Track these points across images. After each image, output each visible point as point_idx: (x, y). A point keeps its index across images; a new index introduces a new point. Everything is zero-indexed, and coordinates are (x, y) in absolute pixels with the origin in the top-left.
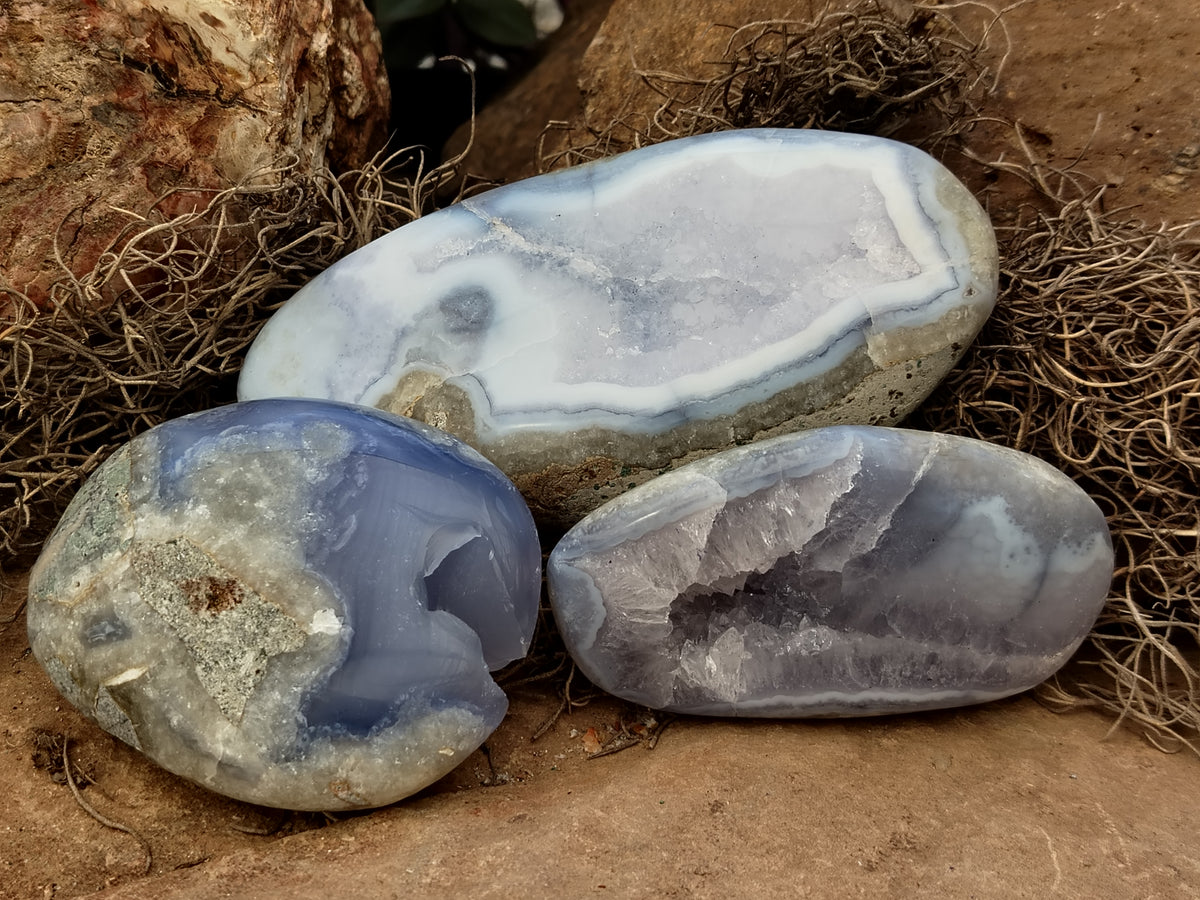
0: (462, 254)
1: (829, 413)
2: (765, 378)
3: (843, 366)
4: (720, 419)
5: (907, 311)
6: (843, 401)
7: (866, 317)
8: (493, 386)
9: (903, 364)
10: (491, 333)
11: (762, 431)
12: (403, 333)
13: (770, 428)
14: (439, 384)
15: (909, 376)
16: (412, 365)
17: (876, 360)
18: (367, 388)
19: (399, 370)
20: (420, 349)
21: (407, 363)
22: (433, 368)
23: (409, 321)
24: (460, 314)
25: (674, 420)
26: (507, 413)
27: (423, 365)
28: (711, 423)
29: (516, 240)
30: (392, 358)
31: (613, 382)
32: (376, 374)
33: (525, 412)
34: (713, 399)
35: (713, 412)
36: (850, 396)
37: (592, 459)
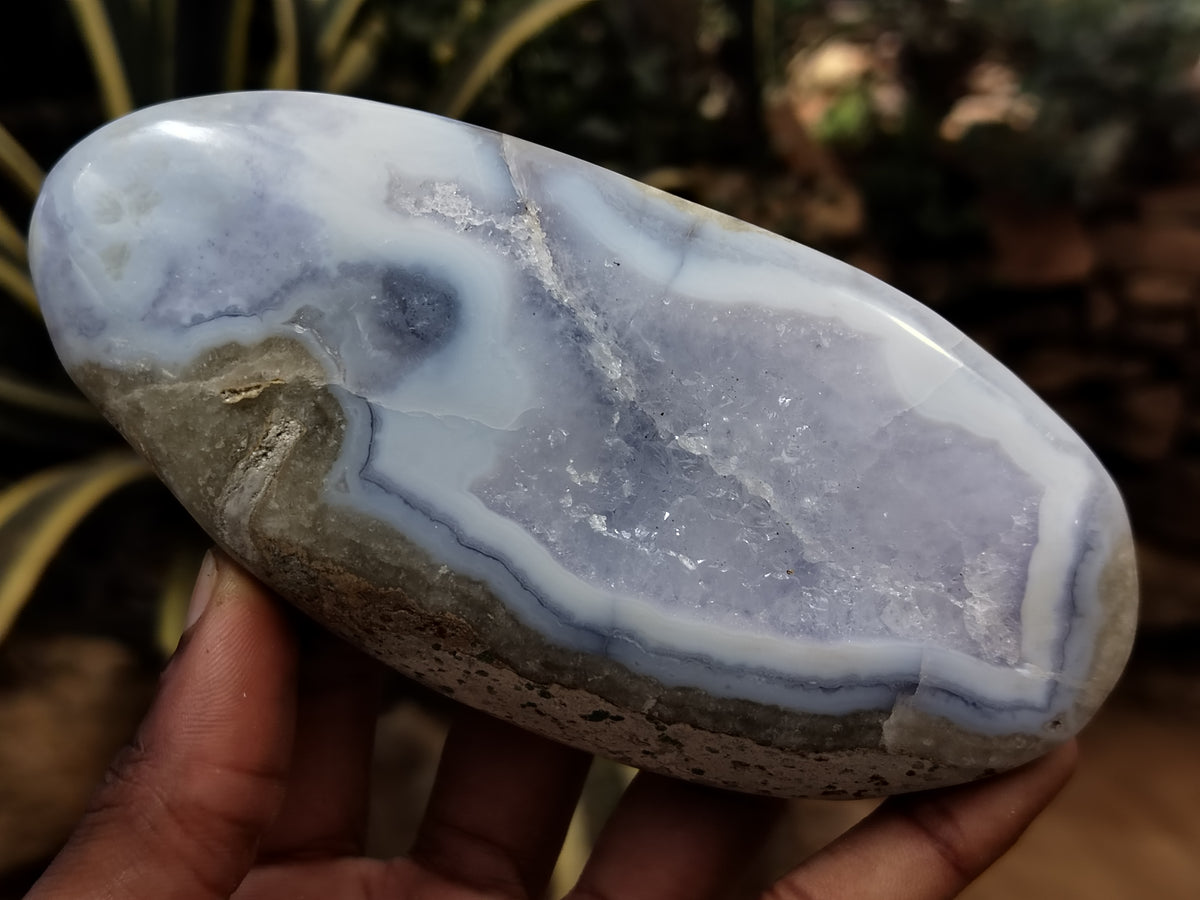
0: (458, 222)
1: (783, 756)
2: (740, 671)
3: (843, 719)
4: (647, 679)
5: (966, 702)
6: (812, 755)
7: (912, 679)
8: (387, 438)
9: (914, 760)
10: (429, 366)
11: (688, 727)
12: (311, 275)
13: (702, 729)
14: (318, 384)
15: (911, 773)
16: (299, 329)
17: (889, 736)
18: (219, 315)
19: (275, 322)
20: (321, 315)
21: (294, 321)
22: (325, 354)
23: (329, 263)
24: (404, 307)
25: (589, 643)
26: (384, 486)
27: (313, 341)
28: (635, 677)
29: (539, 258)
30: (277, 299)
31: (546, 543)
32: (240, 302)
33: (406, 502)
34: (656, 653)
35: (645, 666)
36: (825, 755)
37: (454, 617)
